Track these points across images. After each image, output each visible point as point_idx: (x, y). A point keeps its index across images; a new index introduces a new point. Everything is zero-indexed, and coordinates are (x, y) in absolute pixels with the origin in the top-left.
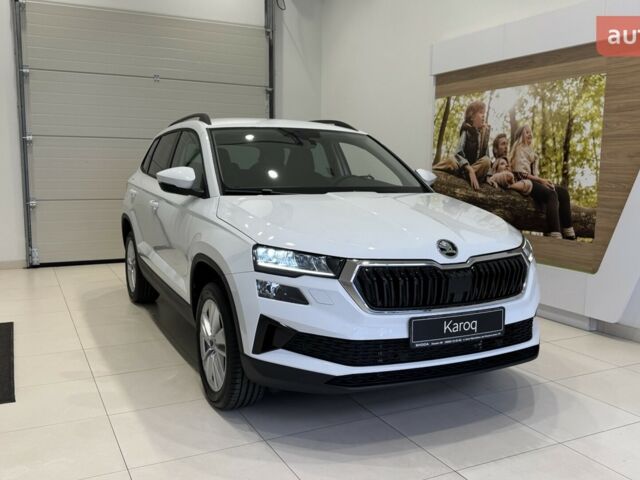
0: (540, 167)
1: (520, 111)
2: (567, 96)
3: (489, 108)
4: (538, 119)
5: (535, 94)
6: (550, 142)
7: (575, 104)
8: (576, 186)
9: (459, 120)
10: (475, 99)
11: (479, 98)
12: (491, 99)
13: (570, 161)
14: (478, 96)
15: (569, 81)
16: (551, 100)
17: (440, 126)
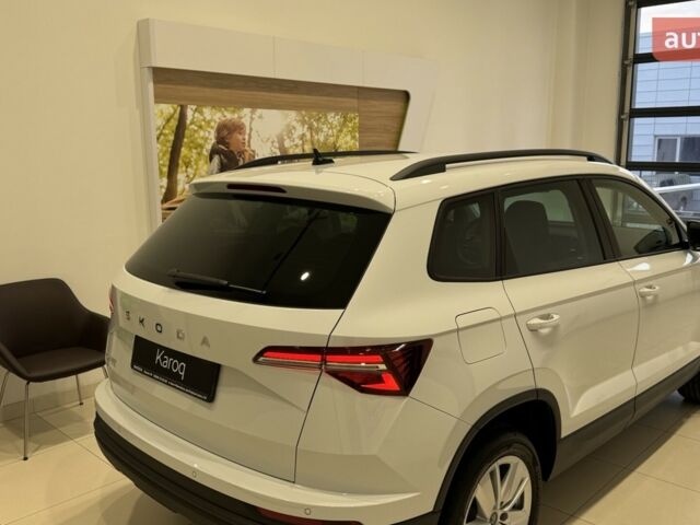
1: (289, 137)
2: (331, 128)
3: (251, 129)
7: (338, 137)
10: (229, 116)
11: (236, 116)
16: (318, 130)
17: (170, 145)
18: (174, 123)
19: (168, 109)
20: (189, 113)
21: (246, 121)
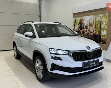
0: (95, 31)
1: (91, 20)
2: (100, 17)
4: (94, 22)
6: (97, 26)
7: (102, 19)
8: (102, 34)
12: (85, 18)
13: (101, 30)
14: (82, 17)
15: (101, 15)
16: (97, 18)
17: (74, 23)
20: (77, 19)
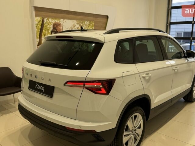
1: (74, 28)
2: (86, 26)
3: (63, 25)
5: (78, 24)
9: (50, 28)
10: (57, 21)
11: (59, 21)
12: (63, 22)
14: (58, 20)
15: (86, 22)
17: (39, 29)
18: (41, 23)
19: (39, 19)
20: (45, 20)
21: (61, 23)
